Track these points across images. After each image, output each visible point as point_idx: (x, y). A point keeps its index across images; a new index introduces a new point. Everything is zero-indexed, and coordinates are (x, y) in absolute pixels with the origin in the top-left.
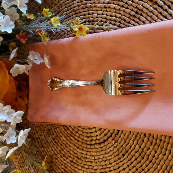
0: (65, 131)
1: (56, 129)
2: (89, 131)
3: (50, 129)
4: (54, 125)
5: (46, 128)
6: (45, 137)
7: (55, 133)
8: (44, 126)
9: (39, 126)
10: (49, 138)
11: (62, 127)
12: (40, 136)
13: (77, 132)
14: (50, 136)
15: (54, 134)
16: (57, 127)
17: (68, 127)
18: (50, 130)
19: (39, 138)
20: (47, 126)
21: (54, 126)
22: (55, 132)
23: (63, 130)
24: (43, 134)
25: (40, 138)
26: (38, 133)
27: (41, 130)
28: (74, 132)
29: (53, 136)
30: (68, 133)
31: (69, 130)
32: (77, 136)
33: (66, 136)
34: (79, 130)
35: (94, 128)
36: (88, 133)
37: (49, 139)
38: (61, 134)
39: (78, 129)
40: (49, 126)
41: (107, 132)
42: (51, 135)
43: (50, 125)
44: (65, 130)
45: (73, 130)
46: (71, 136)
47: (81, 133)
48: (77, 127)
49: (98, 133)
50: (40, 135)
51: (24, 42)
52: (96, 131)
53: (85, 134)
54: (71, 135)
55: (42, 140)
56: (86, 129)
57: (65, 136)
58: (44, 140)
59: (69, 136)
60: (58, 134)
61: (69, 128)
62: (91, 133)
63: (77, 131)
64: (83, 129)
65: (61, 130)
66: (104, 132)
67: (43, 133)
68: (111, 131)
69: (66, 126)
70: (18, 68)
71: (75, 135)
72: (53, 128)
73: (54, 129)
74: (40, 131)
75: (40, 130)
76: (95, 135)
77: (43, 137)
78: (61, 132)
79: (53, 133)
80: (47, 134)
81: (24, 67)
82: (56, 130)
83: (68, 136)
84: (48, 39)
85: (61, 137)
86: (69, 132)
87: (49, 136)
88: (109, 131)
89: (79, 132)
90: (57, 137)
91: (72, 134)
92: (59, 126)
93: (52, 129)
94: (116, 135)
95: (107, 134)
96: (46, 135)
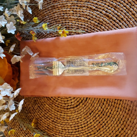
1: (41, 99)
3: (36, 100)
4: (40, 97)
5: (33, 99)
6: (32, 106)
8: (31, 99)
9: (27, 99)
10: (35, 106)
11: (45, 98)
12: (28, 106)
13: (57, 101)
14: (37, 105)
15: (39, 104)
16: (41, 98)
17: (50, 98)
18: (36, 101)
19: (27, 107)
20: (34, 98)
21: (39, 98)
22: (40, 102)
23: (47, 100)
24: (30, 104)
26: (27, 103)
27: (29, 101)
28: (55, 101)
29: (38, 105)
30: (50, 102)
31: (51, 100)
32: (57, 104)
33: (49, 104)
34: (58, 100)
35: (70, 97)
36: (65, 101)
37: (35, 107)
38: (45, 103)
39: (58, 99)
40: (35, 98)
41: (79, 100)
42: (37, 104)
43: (36, 97)
44: (48, 100)
45: (54, 99)
46: (53, 104)
47: (60, 101)
48: (57, 98)
49: (73, 101)
50: (28, 105)
51: (20, 40)
52: (71, 100)
53: (63, 102)
55: (30, 108)
56: (64, 99)
57: (47, 104)
58: (31, 108)
59: (51, 104)
60: (43, 103)
61: (51, 99)
62: (68, 101)
63: (57, 100)
64: (62, 98)
65: (45, 100)
66: (76, 100)
68: (82, 99)
69: (49, 98)
70: (15, 58)
71: (56, 103)
72: (38, 100)
73: (40, 100)
74: (28, 102)
75: (28, 101)
76: (71, 102)
77: (30, 106)
78: (45, 102)
79: (39, 102)
80: (34, 104)
81: (20, 57)
82: (41, 100)
83: (50, 104)
84: (36, 39)
85: (45, 105)
86: (51, 101)
87: (36, 105)
88: (80, 99)
89: (58, 101)
90: (42, 106)
91: (53, 103)
92: (43, 98)
93: (37, 100)
94: (85, 101)
95: (79, 101)
96: (33, 104)
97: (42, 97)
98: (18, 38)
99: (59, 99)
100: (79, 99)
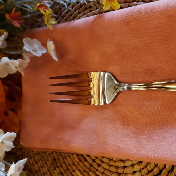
0: (80, 163)
1: (66, 158)
2: (121, 164)
3: (56, 158)
4: (64, 153)
5: (50, 156)
6: (49, 171)
7: (64, 165)
8: (47, 154)
9: (39, 154)
10: (55, 171)
11: (75, 155)
12: (41, 169)
13: (99, 165)
14: (57, 169)
15: (62, 167)
16: (67, 155)
17: (85, 156)
18: (57, 160)
19: (40, 171)
20: (52, 153)
21: (62, 154)
22: (65, 163)
23: (77, 160)
24: (45, 165)
25: (42, 172)
26: (39, 163)
27: (43, 159)
28: (94, 164)
29: (61, 169)
30: (85, 166)
31: (86, 160)
32: (100, 172)
33: (82, 171)
34: (103, 162)
36: (118, 167)
37: (54, 173)
38: (74, 167)
39: (101, 160)
40: (54, 154)
41: (152, 168)
42: (58, 167)
43: (56, 152)
44: (80, 161)
45: (94, 161)
46: (91, 171)
47: (107, 167)
48: (100, 158)
49: (137, 168)
50: (42, 167)
51: (18, 25)
52: (133, 165)
53: (113, 169)
54: (89, 169)
55: (44, 174)
56: (116, 162)
57: (79, 170)
58: (46, 174)
59: (87, 170)
60: (69, 167)
61: (87, 158)
62: (125, 167)
63: (100, 163)
64: (110, 160)
65: (74, 160)
66: (146, 166)
67: (46, 163)
68: (160, 167)
69: (82, 155)
70: (7, 64)
71: (97, 170)
72: (60, 157)
73: (63, 158)
74: (40, 161)
75: (41, 159)
76: (132, 172)
77: (45, 170)
78: (74, 164)
79: (61, 164)
80: (52, 165)
81: (17, 62)
82: (65, 160)
83: (85, 171)
84: (53, 22)
85: (74, 171)
86: (86, 164)
87: (55, 169)
88: (156, 166)
89: (103, 165)
90: (67, 172)
91: (91, 168)
92: (70, 155)
93: (59, 159)
94: (169, 172)
95: (152, 171)
96: (51, 167)
97: (68, 153)
98: (15, 22)
99: (104, 160)
100: (154, 166)
